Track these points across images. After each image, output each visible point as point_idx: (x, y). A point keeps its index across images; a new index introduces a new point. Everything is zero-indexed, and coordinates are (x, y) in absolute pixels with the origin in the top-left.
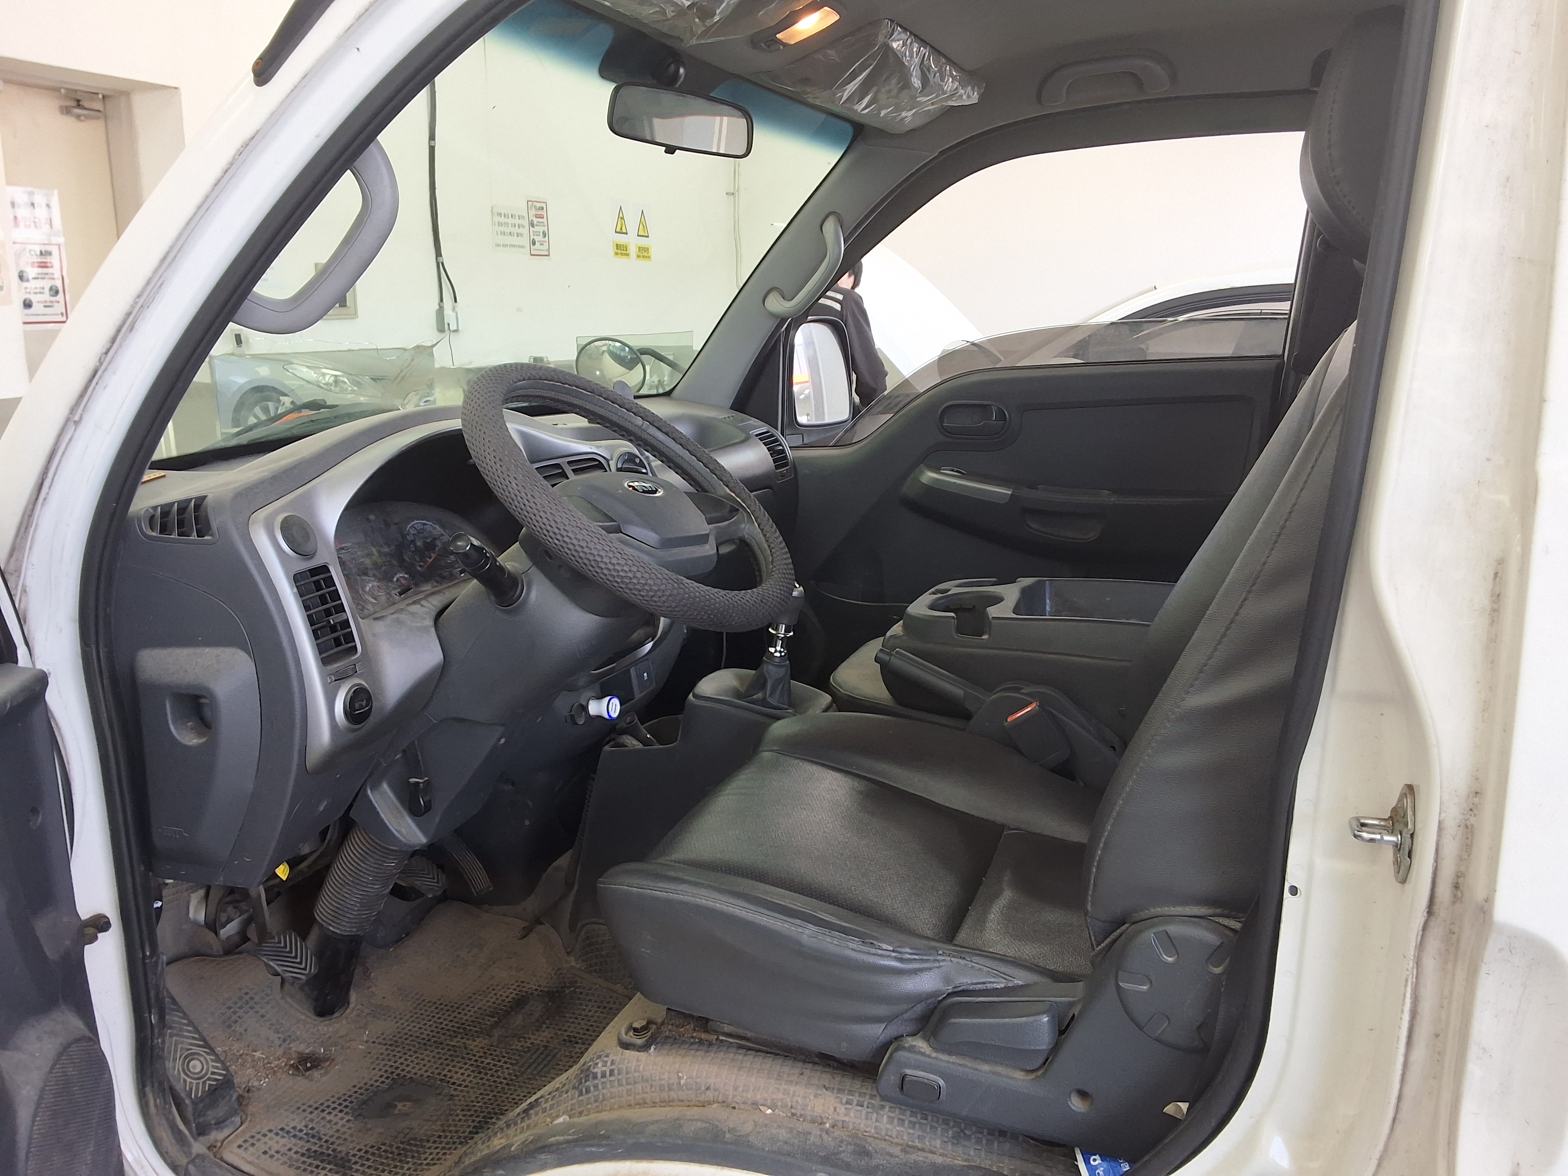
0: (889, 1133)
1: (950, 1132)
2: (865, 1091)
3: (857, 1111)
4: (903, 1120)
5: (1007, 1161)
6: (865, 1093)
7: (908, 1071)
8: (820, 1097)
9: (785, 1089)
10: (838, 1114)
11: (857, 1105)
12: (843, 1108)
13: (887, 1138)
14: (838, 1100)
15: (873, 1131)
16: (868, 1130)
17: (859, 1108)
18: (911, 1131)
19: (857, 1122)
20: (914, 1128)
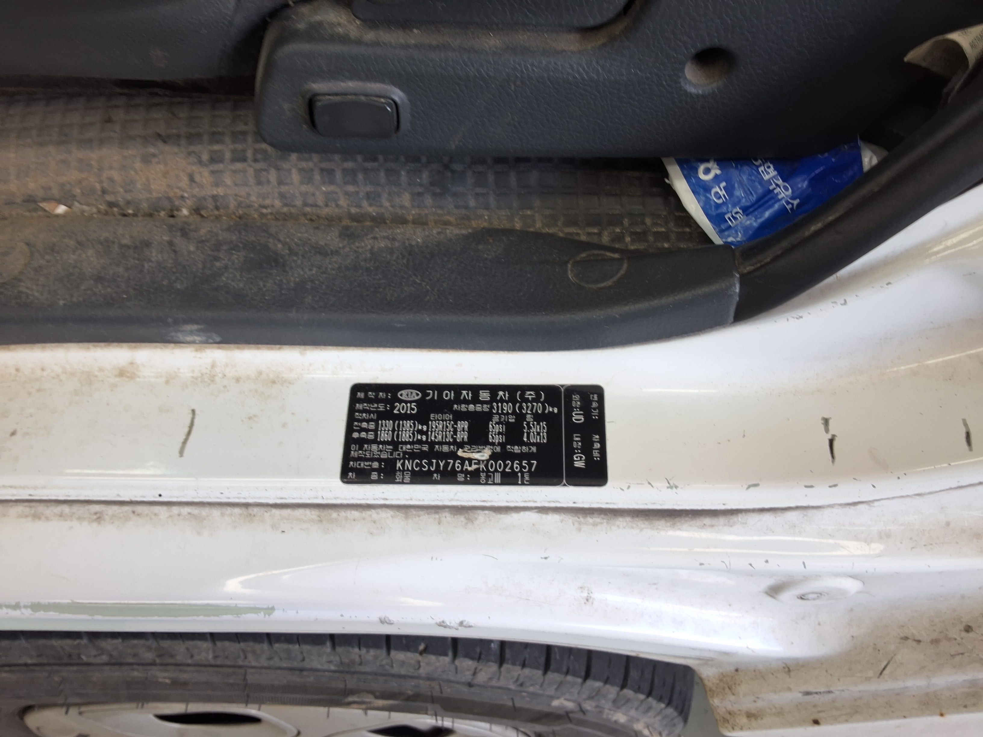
0: (310, 200)
1: (425, 175)
2: (243, 128)
3: (235, 172)
4: (330, 172)
5: (537, 203)
6: (244, 133)
7: (319, 87)
8: (155, 160)
9: (80, 161)
10: (201, 186)
11: (234, 160)
12: (206, 173)
13: (308, 209)
14: (193, 159)
15: (278, 203)
16: (268, 202)
17: (239, 166)
18: (351, 188)
19: (243, 193)
20: (354, 182)
